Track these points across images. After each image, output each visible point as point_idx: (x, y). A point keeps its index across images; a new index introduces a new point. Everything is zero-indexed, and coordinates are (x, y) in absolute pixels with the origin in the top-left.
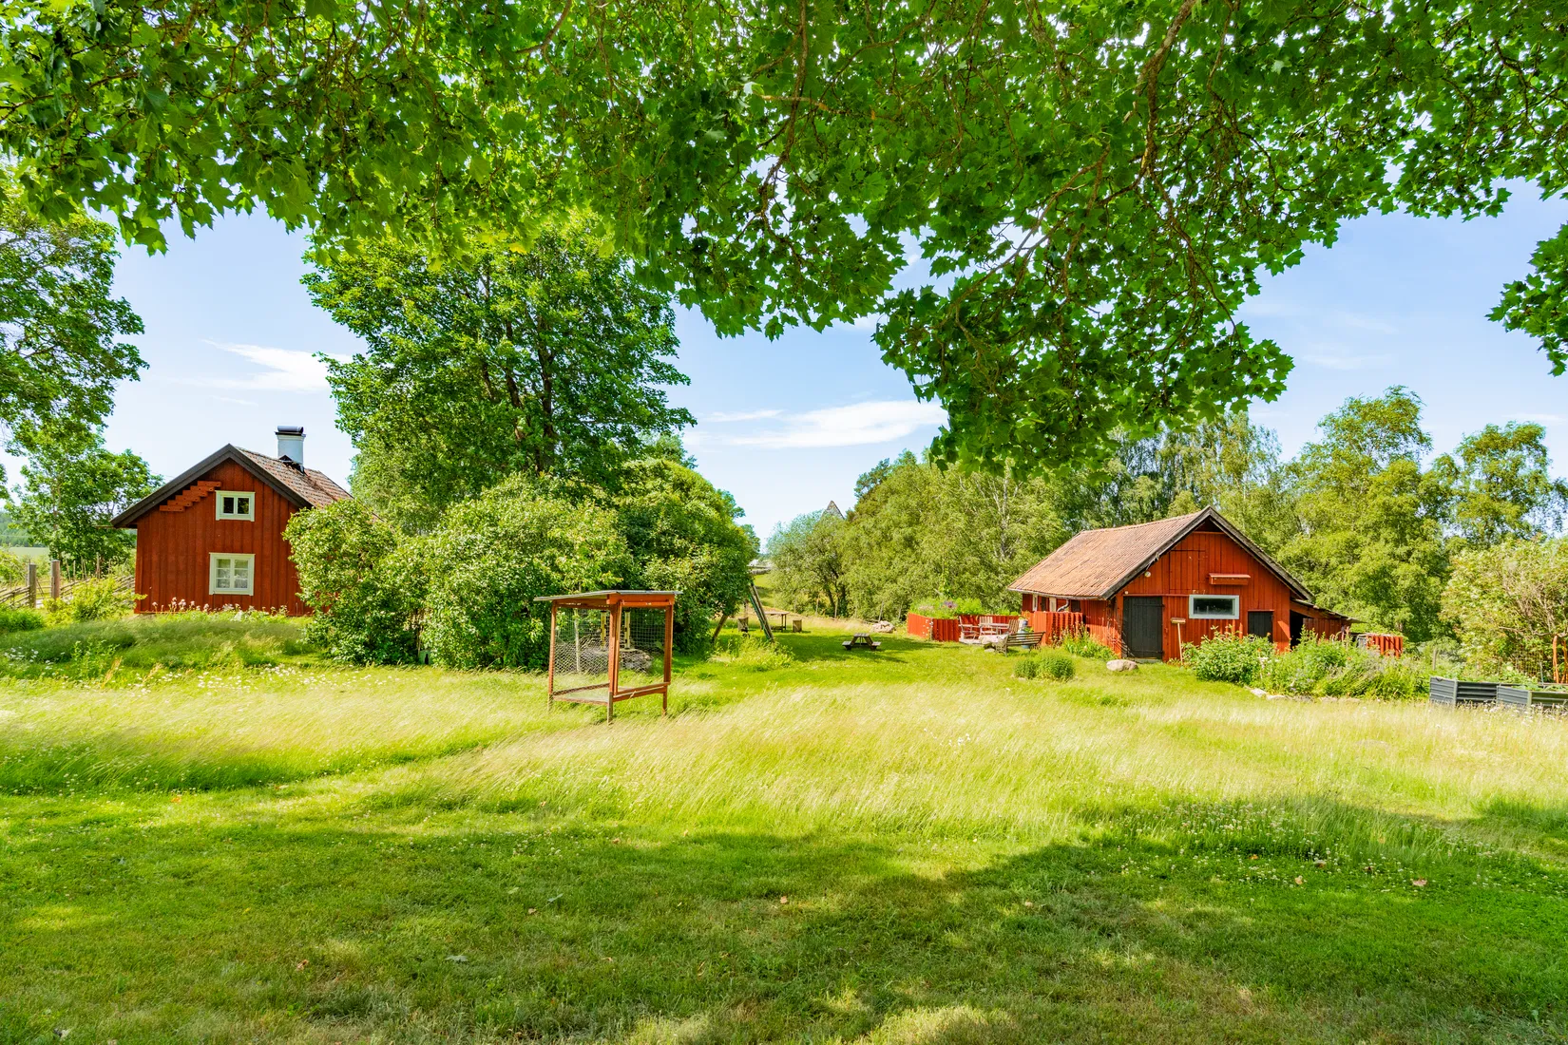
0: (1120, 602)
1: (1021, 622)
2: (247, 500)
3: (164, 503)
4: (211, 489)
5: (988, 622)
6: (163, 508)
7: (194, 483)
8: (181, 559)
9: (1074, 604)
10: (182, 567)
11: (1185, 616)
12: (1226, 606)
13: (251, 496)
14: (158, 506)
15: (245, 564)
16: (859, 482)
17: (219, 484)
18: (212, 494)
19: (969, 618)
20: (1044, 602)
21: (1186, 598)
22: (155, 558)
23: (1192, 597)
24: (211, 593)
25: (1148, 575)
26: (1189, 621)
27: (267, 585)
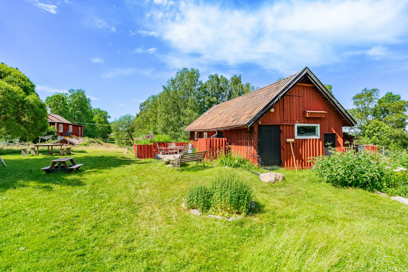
0: (256, 130)
1: (190, 145)
5: (173, 146)
9: (221, 133)
11: (293, 137)
12: (312, 131)
16: (140, 105)
19: (164, 144)
20: (201, 134)
21: (293, 126)
23: (296, 125)
25: (272, 110)
26: (296, 140)
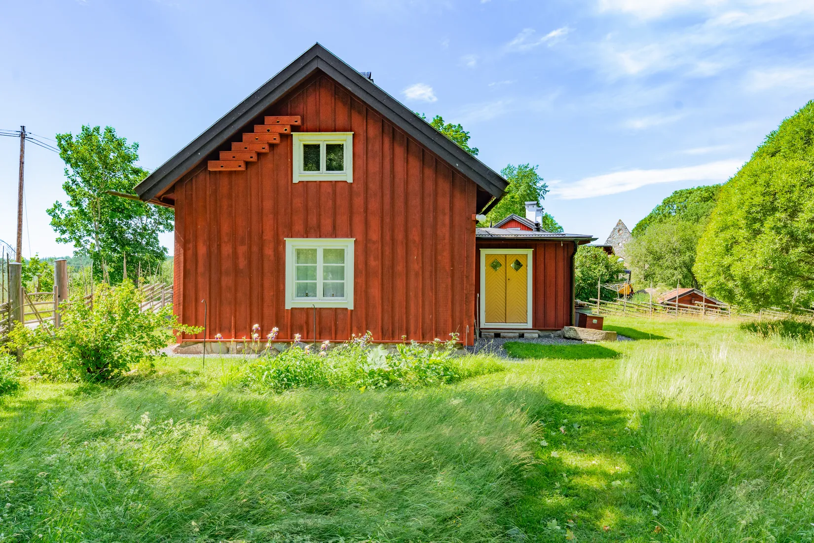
2: (340, 147)
3: (215, 156)
4: (286, 129)
6: (213, 166)
7: (260, 120)
8: (242, 250)
10: (242, 263)
13: (345, 139)
14: (204, 163)
15: (340, 254)
17: (297, 120)
18: (286, 138)
22: (202, 250)
24: (288, 306)
27: (375, 292)
